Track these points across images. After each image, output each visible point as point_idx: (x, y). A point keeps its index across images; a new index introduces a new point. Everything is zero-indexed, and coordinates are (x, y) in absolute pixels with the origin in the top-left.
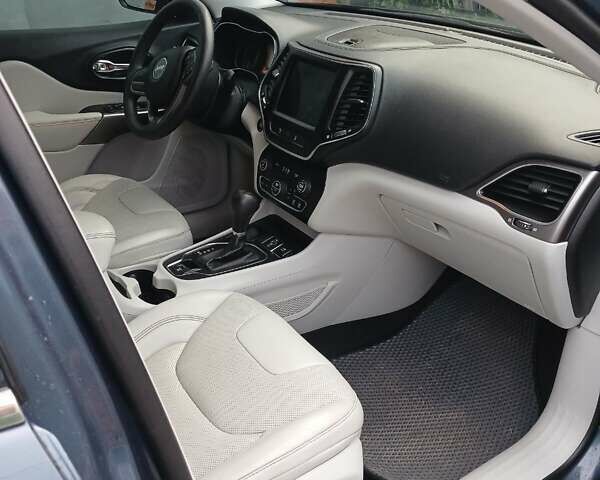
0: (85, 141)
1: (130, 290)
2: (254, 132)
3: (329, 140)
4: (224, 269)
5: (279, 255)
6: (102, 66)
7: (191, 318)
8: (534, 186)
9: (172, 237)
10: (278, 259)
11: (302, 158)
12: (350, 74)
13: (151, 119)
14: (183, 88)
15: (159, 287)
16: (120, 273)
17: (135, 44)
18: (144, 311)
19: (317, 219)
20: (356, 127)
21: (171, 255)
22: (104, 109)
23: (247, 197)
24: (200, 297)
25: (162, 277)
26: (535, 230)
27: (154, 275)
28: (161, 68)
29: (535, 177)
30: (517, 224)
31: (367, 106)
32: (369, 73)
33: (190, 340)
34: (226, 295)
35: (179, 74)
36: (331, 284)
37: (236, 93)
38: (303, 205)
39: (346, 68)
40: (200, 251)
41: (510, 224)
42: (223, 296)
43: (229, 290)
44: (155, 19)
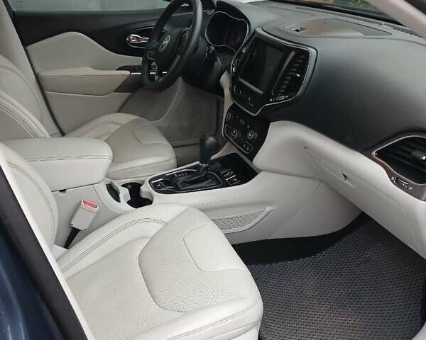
0: (117, 90)
1: (121, 196)
2: (227, 92)
3: (271, 102)
4: (190, 189)
5: (231, 184)
6: (133, 38)
7: (155, 221)
8: (416, 153)
9: (160, 162)
10: (230, 186)
11: (252, 114)
12: (293, 54)
13: (156, 78)
14: (178, 57)
15: (143, 196)
16: (118, 183)
17: (154, 24)
18: (127, 212)
19: (259, 160)
20: (292, 94)
21: (156, 175)
22: (132, 69)
23: (211, 140)
24: (168, 207)
25: (146, 189)
26: (411, 188)
27: (141, 187)
28: (166, 42)
29: (418, 147)
30: (398, 182)
31: (301, 79)
32: (307, 54)
33: (153, 237)
34: (186, 208)
35: (177, 47)
36: (268, 209)
37: (218, 63)
38: (250, 148)
39: (290, 49)
40: (177, 174)
41: (392, 181)
42: (182, 209)
43: (187, 205)
44: (169, 7)
